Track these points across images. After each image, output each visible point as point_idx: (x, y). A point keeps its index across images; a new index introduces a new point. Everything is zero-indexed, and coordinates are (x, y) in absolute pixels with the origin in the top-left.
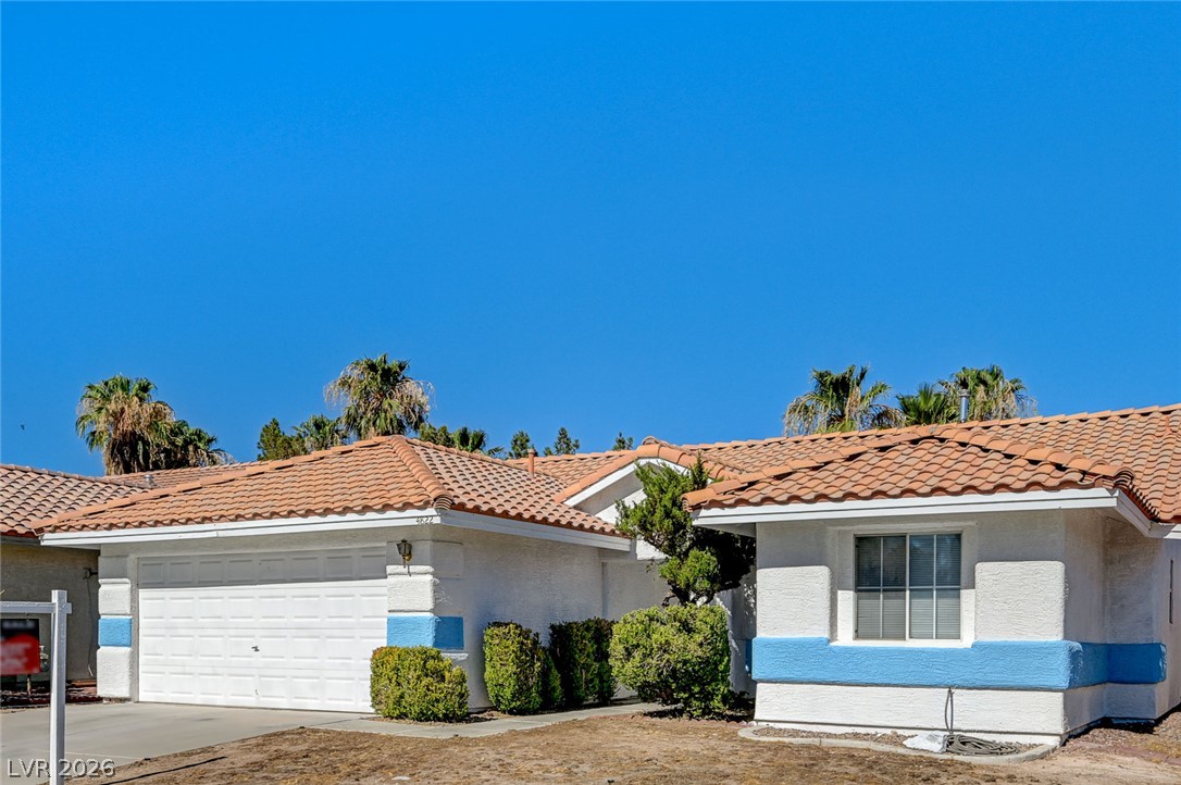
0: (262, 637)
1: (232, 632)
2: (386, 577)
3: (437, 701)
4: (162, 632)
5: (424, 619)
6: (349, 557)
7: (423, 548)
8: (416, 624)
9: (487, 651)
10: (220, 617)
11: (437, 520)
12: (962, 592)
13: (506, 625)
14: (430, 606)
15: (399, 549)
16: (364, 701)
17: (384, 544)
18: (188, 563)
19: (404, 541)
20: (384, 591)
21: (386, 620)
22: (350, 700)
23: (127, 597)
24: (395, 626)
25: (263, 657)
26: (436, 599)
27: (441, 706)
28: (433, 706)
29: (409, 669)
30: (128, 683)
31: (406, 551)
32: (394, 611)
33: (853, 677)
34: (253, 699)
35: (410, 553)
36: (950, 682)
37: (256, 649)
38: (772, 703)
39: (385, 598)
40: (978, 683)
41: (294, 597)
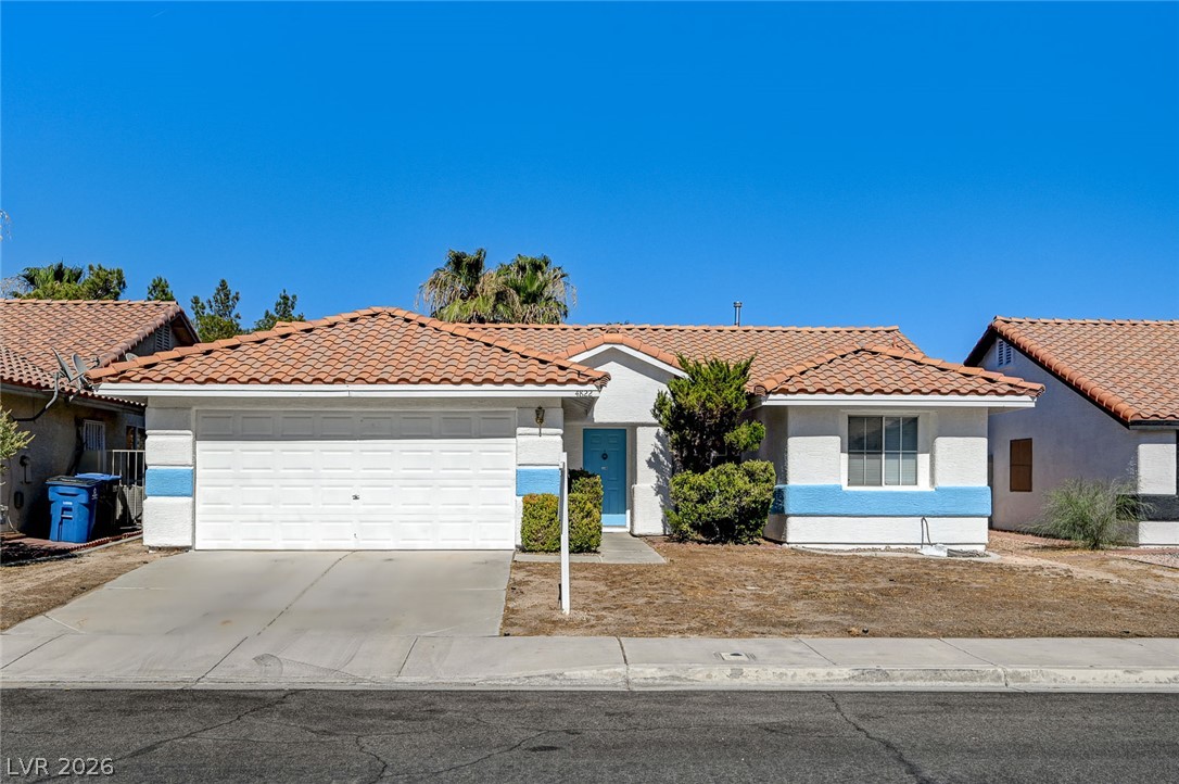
0: (364, 486)
1: (325, 482)
2: (515, 437)
4: (229, 482)
6: (468, 418)
7: (555, 414)
10: (308, 469)
12: (919, 456)
15: (537, 414)
17: (514, 409)
18: (267, 418)
19: (540, 408)
20: (511, 447)
21: (514, 472)
23: (188, 449)
24: (526, 476)
25: (366, 504)
30: (190, 532)
32: (524, 465)
33: (858, 512)
34: (351, 542)
35: (543, 418)
36: (921, 513)
37: (356, 498)
38: (800, 531)
39: (513, 454)
40: (940, 513)
41: (402, 451)
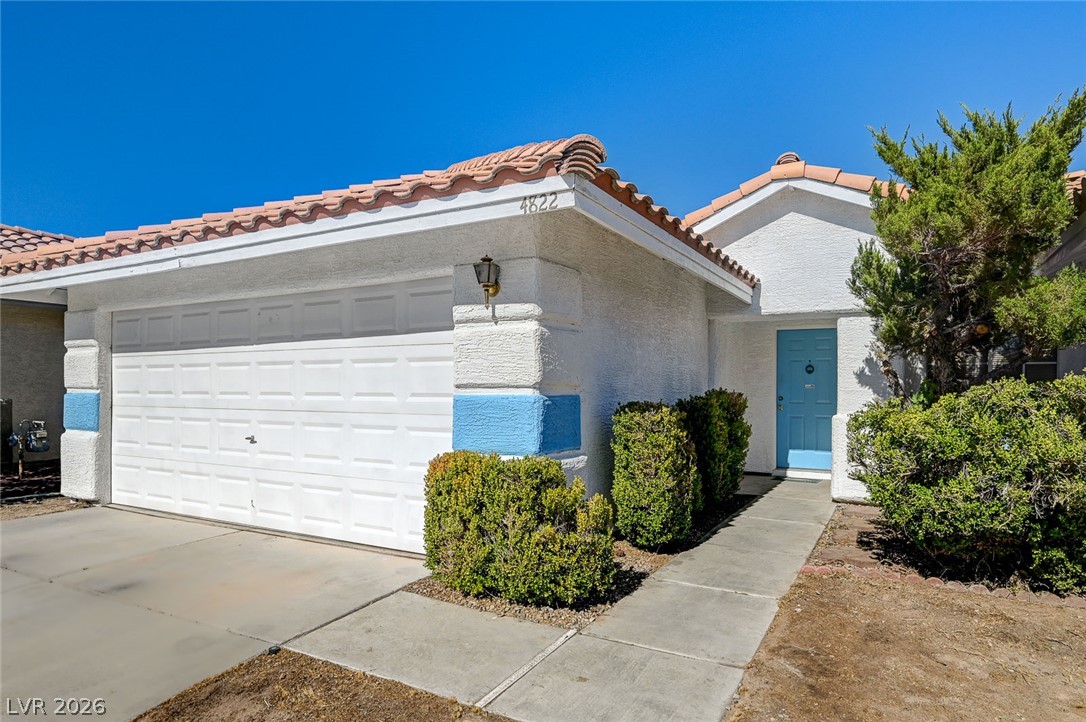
0: (260, 422)
1: (222, 414)
2: (452, 328)
3: (564, 571)
4: (136, 411)
5: (521, 400)
6: (391, 297)
7: (521, 272)
8: (508, 408)
9: (617, 449)
10: (206, 393)
11: (567, 201)
13: (658, 407)
14: (534, 375)
15: (478, 274)
16: (411, 533)
17: (449, 271)
18: (170, 317)
19: (487, 260)
20: (448, 351)
21: (451, 400)
22: (390, 529)
23: (93, 366)
24: (466, 412)
25: (262, 452)
26: (545, 364)
27: (570, 581)
28: (557, 584)
29: (507, 507)
30: (93, 480)
31: (489, 277)
32: (465, 386)
34: (248, 513)
35: (497, 283)
37: (252, 440)
39: (452, 363)
41: (304, 362)
